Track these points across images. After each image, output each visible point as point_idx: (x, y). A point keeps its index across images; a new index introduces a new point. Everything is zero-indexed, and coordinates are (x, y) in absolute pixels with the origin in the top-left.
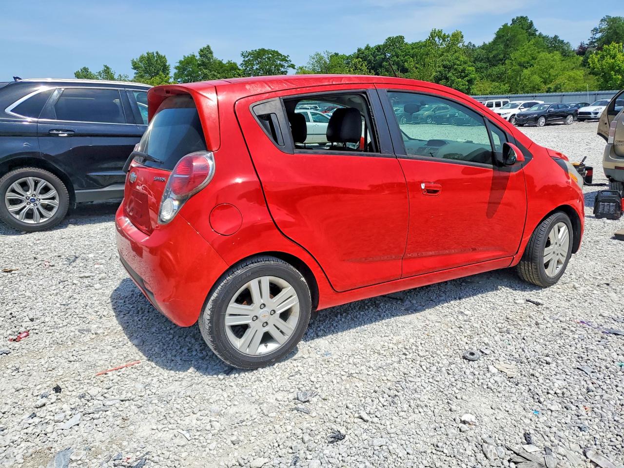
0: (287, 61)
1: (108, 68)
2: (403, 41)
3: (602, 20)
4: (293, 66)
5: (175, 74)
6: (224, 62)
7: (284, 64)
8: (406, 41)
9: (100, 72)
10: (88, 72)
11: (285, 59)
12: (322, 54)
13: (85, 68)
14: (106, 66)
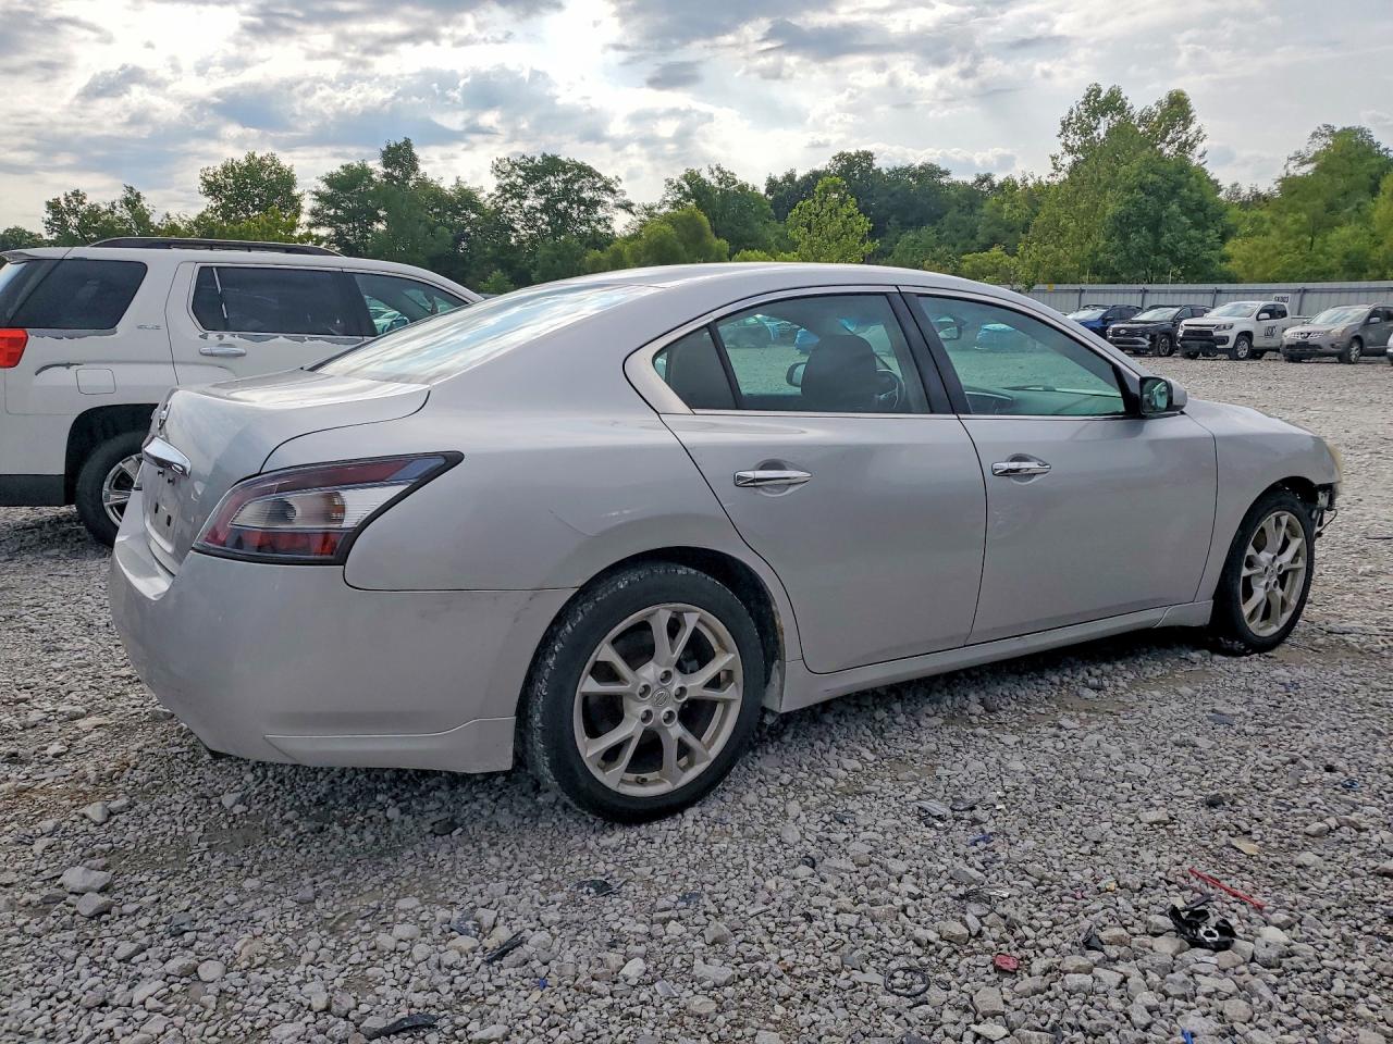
0: (613, 192)
1: (138, 195)
2: (871, 165)
3: (1314, 135)
4: (627, 207)
5: (314, 213)
6: (447, 185)
7: (606, 199)
8: (878, 163)
9: (113, 203)
10: (82, 203)
11: (608, 188)
12: (705, 175)
13: (76, 194)
14: (131, 190)
